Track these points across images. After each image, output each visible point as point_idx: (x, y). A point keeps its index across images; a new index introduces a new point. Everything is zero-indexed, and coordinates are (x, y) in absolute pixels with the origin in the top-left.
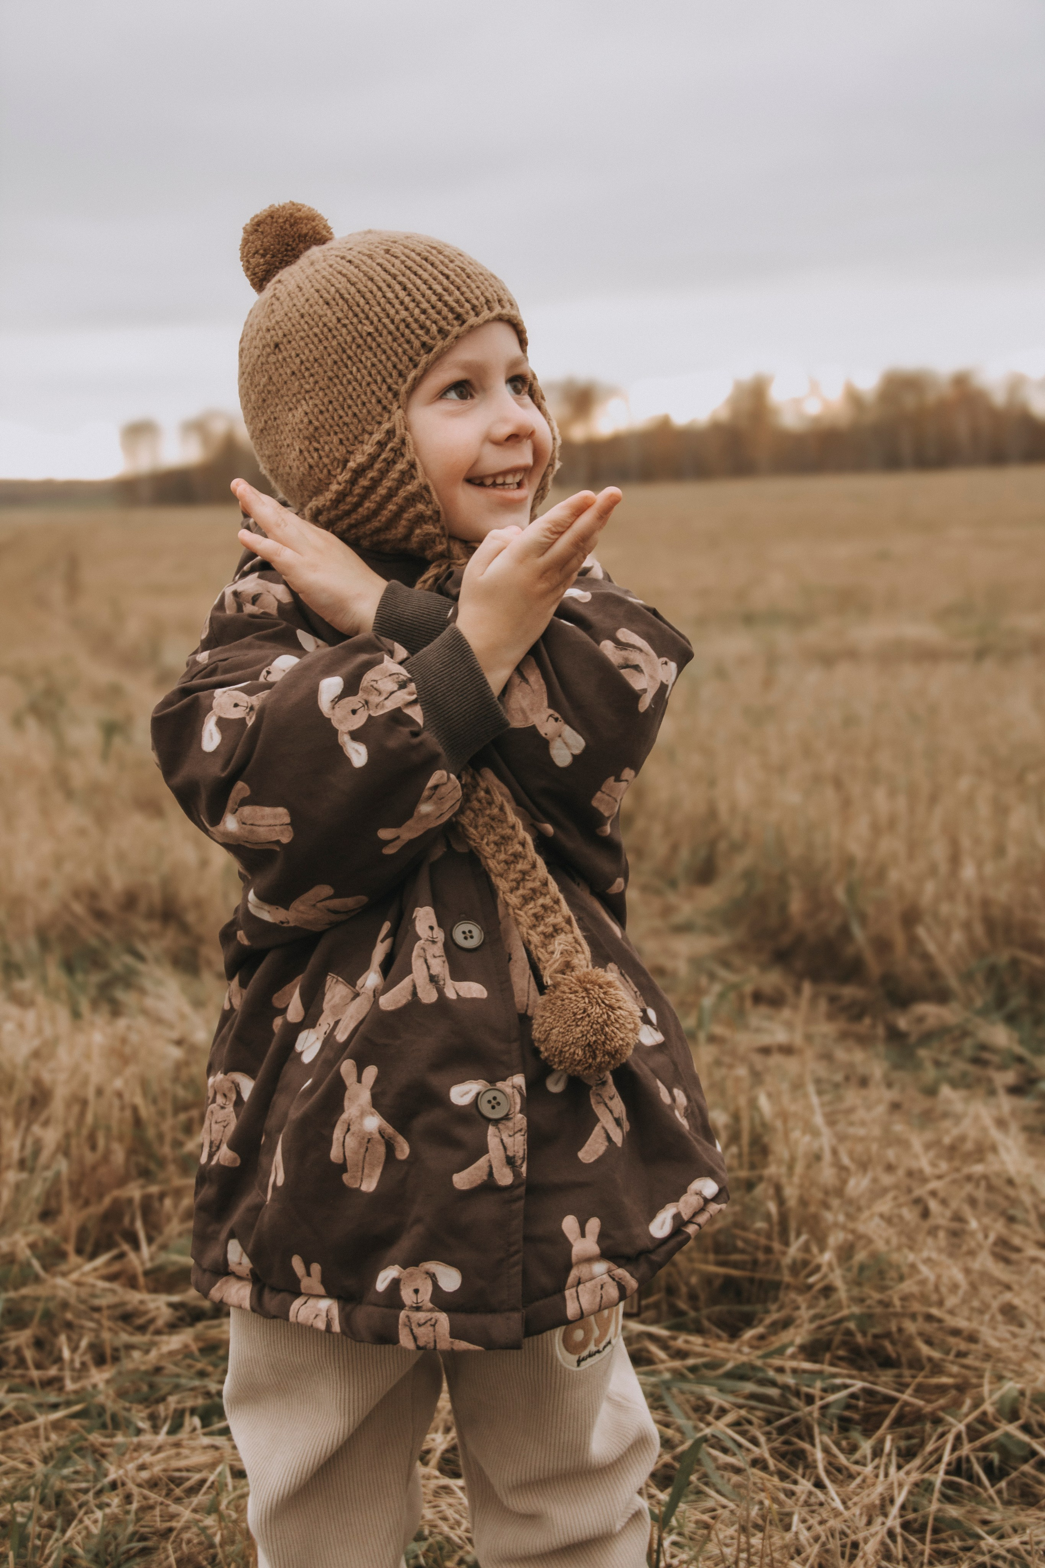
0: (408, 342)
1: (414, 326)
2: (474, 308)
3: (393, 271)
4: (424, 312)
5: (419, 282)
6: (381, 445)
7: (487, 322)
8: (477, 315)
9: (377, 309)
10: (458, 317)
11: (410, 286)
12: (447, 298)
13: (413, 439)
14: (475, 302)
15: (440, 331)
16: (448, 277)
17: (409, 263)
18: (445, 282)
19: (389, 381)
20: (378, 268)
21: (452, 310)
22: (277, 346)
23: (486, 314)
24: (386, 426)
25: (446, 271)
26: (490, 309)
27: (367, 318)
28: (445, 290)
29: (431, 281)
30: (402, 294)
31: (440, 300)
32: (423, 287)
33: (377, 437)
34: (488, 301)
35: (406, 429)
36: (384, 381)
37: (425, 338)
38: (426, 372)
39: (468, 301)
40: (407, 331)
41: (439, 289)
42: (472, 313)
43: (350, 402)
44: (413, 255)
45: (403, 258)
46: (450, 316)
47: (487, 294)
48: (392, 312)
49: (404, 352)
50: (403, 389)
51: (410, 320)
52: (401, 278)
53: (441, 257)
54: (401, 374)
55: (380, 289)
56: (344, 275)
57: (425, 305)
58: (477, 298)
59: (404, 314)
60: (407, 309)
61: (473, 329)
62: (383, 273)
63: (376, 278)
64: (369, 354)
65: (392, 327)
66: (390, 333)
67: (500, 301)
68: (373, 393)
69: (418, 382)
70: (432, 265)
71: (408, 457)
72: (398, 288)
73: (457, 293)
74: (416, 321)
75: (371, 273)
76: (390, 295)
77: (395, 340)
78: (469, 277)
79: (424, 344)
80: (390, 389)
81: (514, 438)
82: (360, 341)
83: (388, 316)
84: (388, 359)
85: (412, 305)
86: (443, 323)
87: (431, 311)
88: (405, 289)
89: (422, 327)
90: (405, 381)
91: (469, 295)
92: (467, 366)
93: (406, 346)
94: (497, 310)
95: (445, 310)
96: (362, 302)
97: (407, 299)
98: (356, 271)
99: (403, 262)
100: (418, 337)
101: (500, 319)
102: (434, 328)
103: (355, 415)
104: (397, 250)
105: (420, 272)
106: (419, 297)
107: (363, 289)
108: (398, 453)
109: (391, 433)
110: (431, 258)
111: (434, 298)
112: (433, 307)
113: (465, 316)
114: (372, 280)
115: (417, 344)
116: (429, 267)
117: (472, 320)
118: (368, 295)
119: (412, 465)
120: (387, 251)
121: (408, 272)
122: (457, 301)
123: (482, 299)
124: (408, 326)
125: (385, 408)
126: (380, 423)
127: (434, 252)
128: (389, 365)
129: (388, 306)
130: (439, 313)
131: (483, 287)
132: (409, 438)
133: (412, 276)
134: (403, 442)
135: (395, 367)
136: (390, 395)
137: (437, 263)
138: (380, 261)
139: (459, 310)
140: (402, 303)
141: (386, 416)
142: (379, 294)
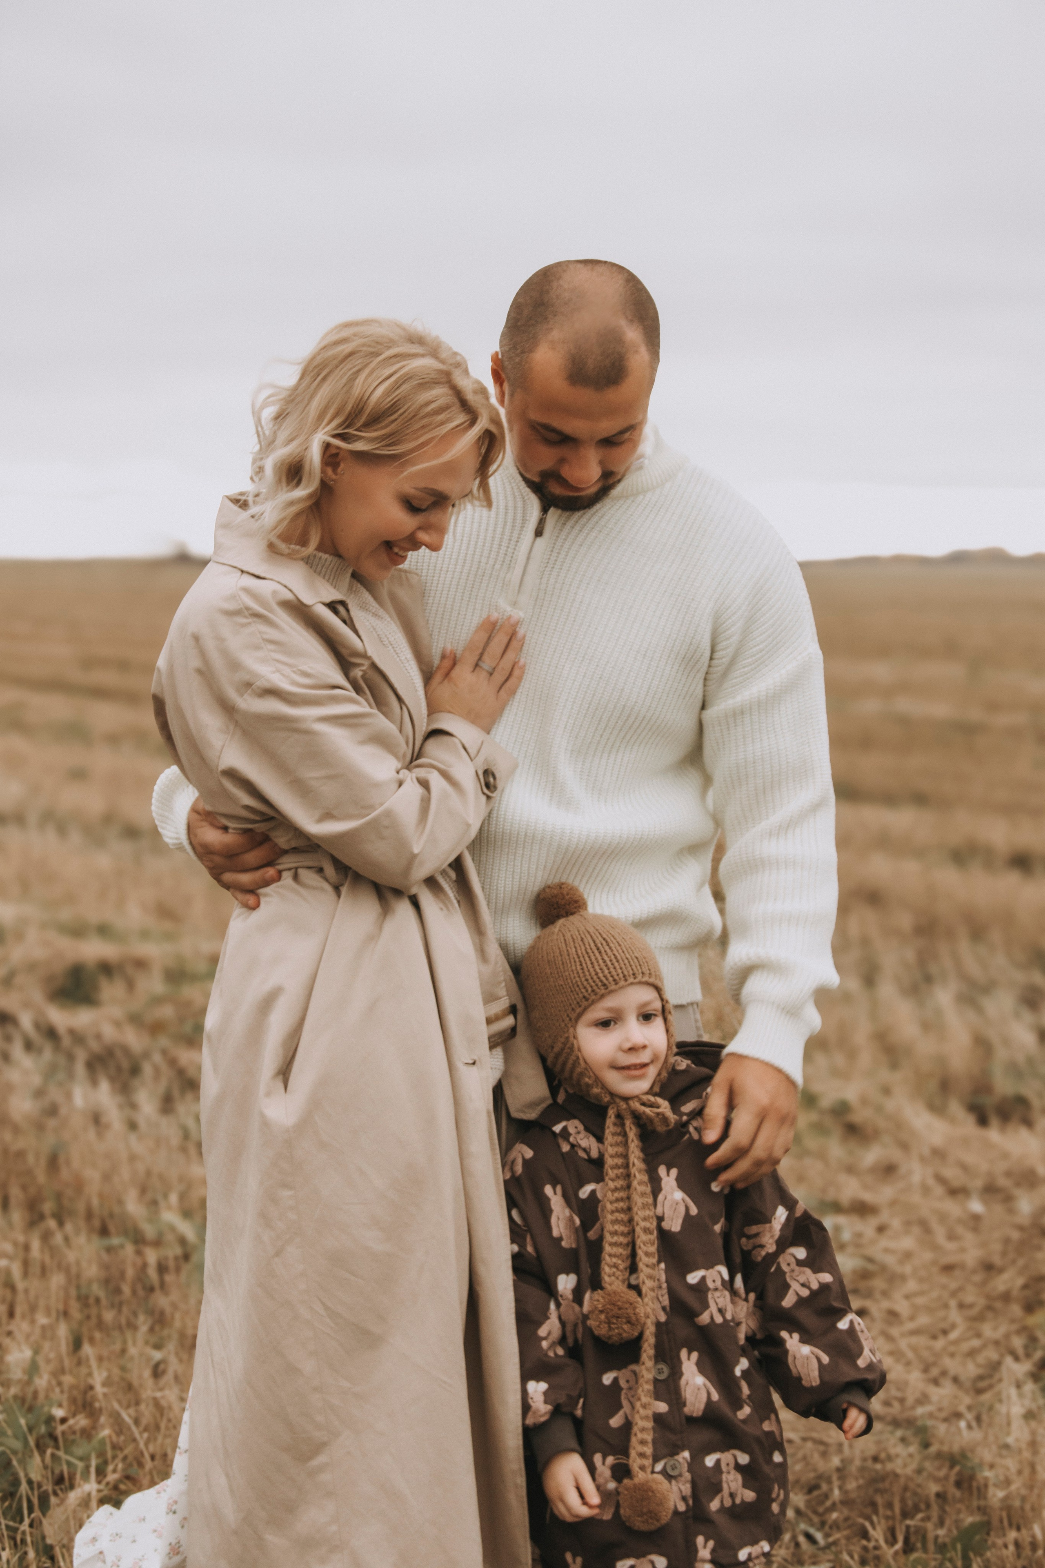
0: (578, 994)
1: (581, 987)
2: (614, 980)
4: (587, 980)
5: (589, 962)
6: (565, 1044)
7: (623, 987)
9: (567, 973)
10: (604, 985)
11: (584, 965)
12: (600, 974)
13: (578, 1043)
15: (593, 991)
16: (604, 961)
18: (602, 964)
19: (568, 1011)
21: (601, 981)
23: (622, 983)
24: (565, 1035)
26: (626, 980)
29: (595, 962)
30: (579, 968)
31: (596, 975)
32: (590, 966)
33: (564, 1039)
34: (634, 973)
36: (566, 1011)
37: (586, 994)
38: (585, 1012)
39: (612, 976)
40: (577, 989)
41: (597, 968)
42: (613, 983)
46: (600, 984)
47: (626, 972)
49: (575, 999)
50: (574, 1017)
51: (579, 983)
54: (573, 1009)
55: (570, 962)
59: (578, 979)
60: (579, 977)
61: (612, 991)
64: (560, 995)
67: (642, 973)
69: (581, 1015)
72: (578, 963)
76: (574, 967)
77: (572, 991)
78: (618, 961)
79: (584, 997)
80: (568, 1015)
82: (557, 988)
83: (571, 978)
84: (568, 1000)
85: (582, 975)
86: (595, 988)
87: (591, 980)
88: (581, 965)
89: (585, 988)
90: (575, 1012)
91: (614, 973)
92: (611, 1009)
93: (576, 996)
94: (631, 980)
95: (597, 980)
100: (582, 992)
101: (632, 984)
102: (591, 989)
106: (586, 971)
107: (564, 960)
111: (593, 973)
112: (592, 978)
113: (609, 985)
114: (569, 955)
115: (581, 996)
117: (612, 987)
121: (586, 956)
122: (605, 977)
123: (621, 975)
124: (578, 986)
125: (565, 1025)
126: (563, 1032)
128: (569, 1003)
129: (571, 973)
130: (594, 982)
132: (575, 1043)
134: (573, 1045)
136: (568, 1018)
139: (606, 982)
140: (578, 973)
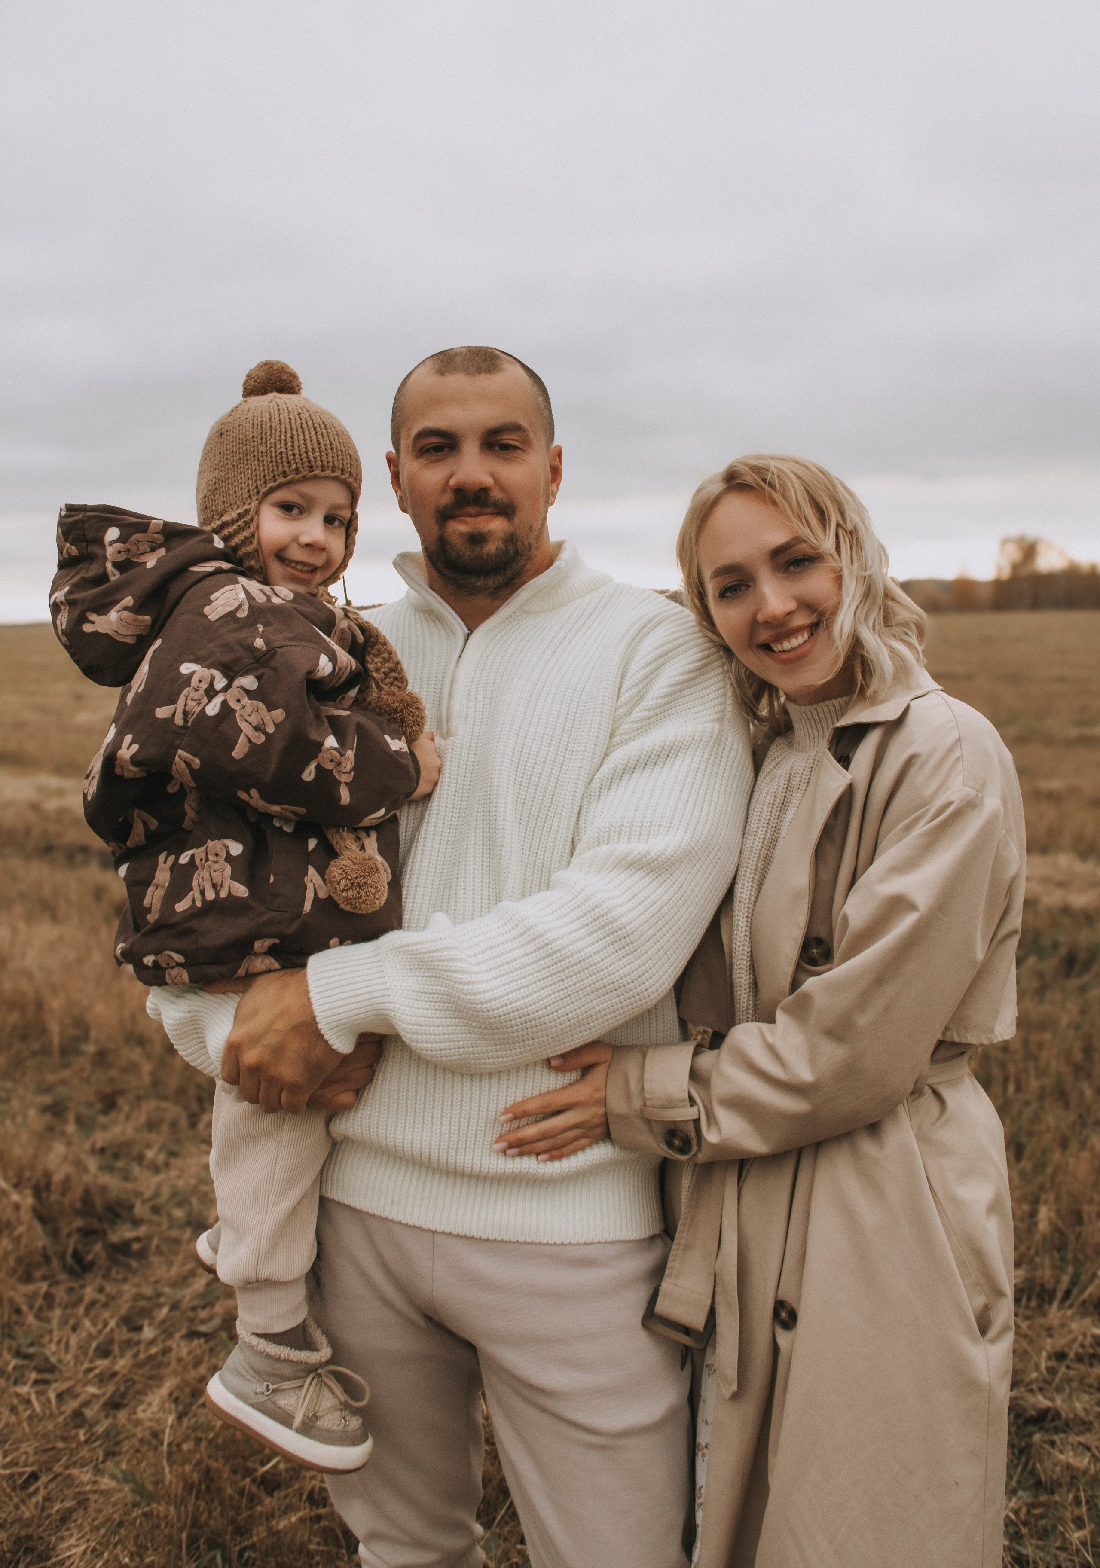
0: (277, 466)
1: (284, 459)
2: (323, 466)
3: (294, 426)
4: (294, 455)
5: (301, 438)
6: (240, 516)
7: (326, 478)
8: (323, 471)
9: (273, 441)
10: (311, 467)
11: (296, 438)
12: (310, 454)
13: (258, 520)
14: (325, 463)
15: (297, 469)
16: (319, 444)
17: (305, 426)
18: (316, 445)
19: (258, 482)
20: (288, 420)
21: (309, 462)
22: (221, 434)
23: (328, 473)
24: (246, 507)
25: (321, 440)
26: (333, 471)
27: (266, 443)
28: (313, 449)
29: (308, 441)
30: (289, 440)
31: (306, 453)
32: (302, 442)
33: (239, 511)
34: (333, 467)
35: (256, 513)
36: (256, 481)
37: (286, 469)
38: (280, 487)
39: (322, 461)
40: (279, 461)
41: (309, 446)
42: (320, 468)
43: (236, 483)
44: (310, 422)
45: (304, 421)
46: (306, 464)
47: (336, 463)
48: (278, 447)
49: (273, 470)
50: (263, 490)
51: (284, 455)
52: (294, 432)
53: (324, 431)
54: (265, 482)
55: (281, 432)
56: (270, 415)
57: (296, 452)
58: (328, 462)
59: (283, 450)
60: (286, 448)
61: (316, 477)
62: (288, 424)
63: (283, 425)
64: (256, 462)
65: (273, 455)
66: (271, 457)
67: (342, 470)
68: (248, 485)
69: (271, 491)
70: (316, 433)
71: (252, 529)
72: (289, 435)
73: (318, 454)
74: (288, 458)
75: (283, 421)
76: (283, 437)
77: (271, 462)
78: (332, 449)
79: (284, 472)
80: (257, 487)
81: (309, 546)
82: (256, 453)
83: (275, 448)
84: (264, 470)
85: (289, 448)
86: (300, 466)
87: (297, 456)
88: (292, 438)
89: (289, 462)
90: (265, 487)
91: (324, 458)
92: (303, 496)
93: (275, 468)
94: (338, 473)
95: (305, 460)
96: (268, 433)
97: (289, 444)
98: (277, 416)
99: (301, 423)
100: (283, 466)
101: (337, 479)
102: (294, 466)
103: (235, 492)
104: (305, 415)
105: (307, 433)
106: (296, 446)
107: (273, 427)
108: (247, 525)
109: (247, 511)
110: (318, 429)
111: (303, 450)
112: (300, 455)
113: (315, 468)
114: (281, 424)
115: (281, 470)
116: (313, 433)
117: (317, 472)
118: (273, 431)
119: (253, 535)
120: (299, 414)
121: (300, 430)
122: (315, 458)
123: (331, 464)
124: (282, 458)
125: (250, 496)
126: (244, 503)
127: (323, 426)
128: (262, 474)
129: (279, 442)
130: (301, 459)
131: (336, 458)
132: (255, 519)
133: (301, 434)
134: (252, 520)
135: (265, 476)
136: (255, 491)
137: (319, 433)
138: (292, 417)
139: (313, 463)
140: (286, 445)
141: (249, 501)
142: (278, 434)
